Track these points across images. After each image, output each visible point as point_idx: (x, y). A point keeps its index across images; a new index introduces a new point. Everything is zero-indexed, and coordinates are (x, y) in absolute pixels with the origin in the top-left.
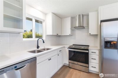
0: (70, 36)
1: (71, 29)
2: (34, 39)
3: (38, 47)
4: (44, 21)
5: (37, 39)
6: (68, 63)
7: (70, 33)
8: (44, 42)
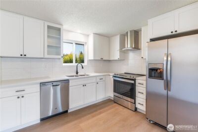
0: (119, 60)
1: (120, 52)
2: (74, 64)
3: (77, 73)
4: (86, 43)
5: (77, 64)
6: (113, 96)
7: (119, 57)
8: (83, 68)
